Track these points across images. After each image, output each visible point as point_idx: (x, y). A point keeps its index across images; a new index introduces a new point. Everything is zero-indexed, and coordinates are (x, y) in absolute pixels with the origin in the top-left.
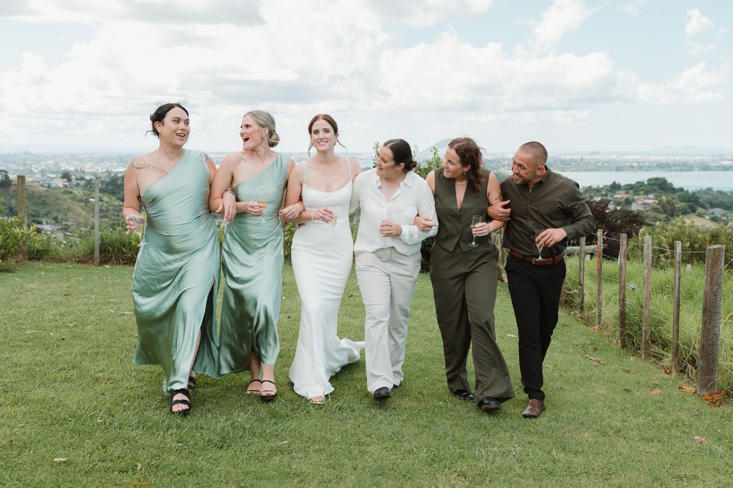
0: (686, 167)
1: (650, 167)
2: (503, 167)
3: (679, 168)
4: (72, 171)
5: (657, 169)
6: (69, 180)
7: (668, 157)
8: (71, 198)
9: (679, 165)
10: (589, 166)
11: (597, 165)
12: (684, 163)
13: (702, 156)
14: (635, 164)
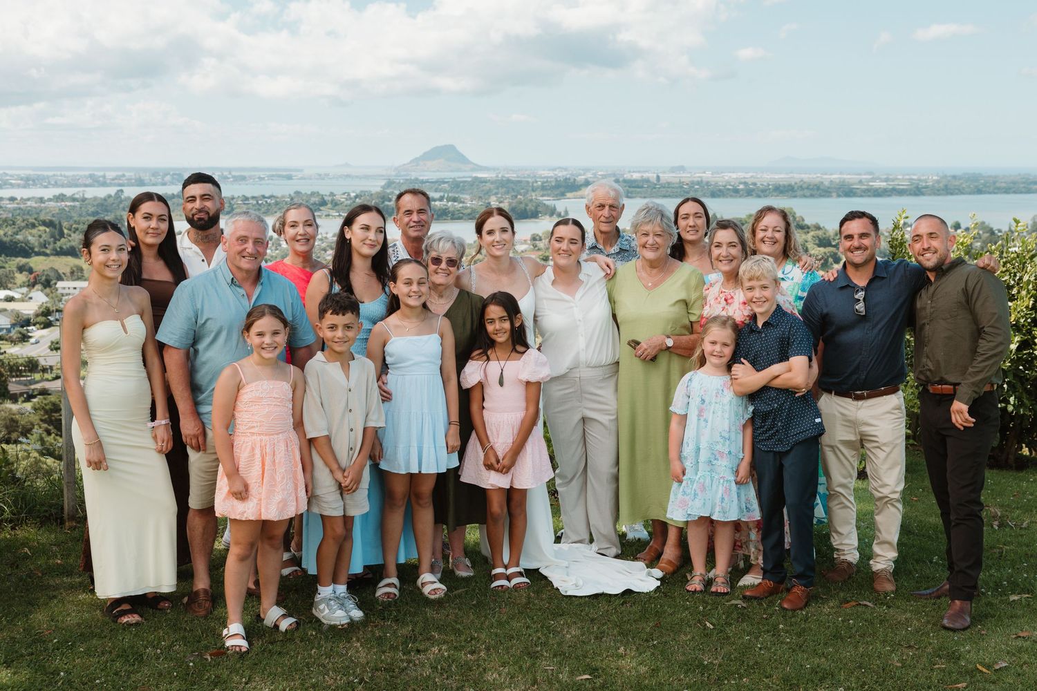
0: (819, 191)
1: (763, 191)
2: (533, 191)
3: (807, 193)
5: (776, 194)
7: (792, 175)
9: (808, 188)
10: (669, 190)
11: (682, 187)
12: (816, 185)
13: (841, 173)
14: (741, 187)
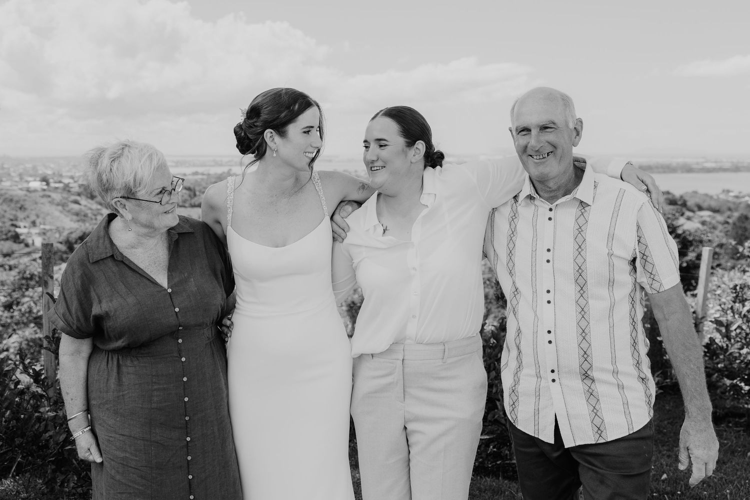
0: (668, 169)
3: (662, 170)
4: (49, 175)
6: (48, 184)
7: (650, 159)
8: (50, 202)
9: (661, 167)
12: (667, 165)
13: (684, 158)
